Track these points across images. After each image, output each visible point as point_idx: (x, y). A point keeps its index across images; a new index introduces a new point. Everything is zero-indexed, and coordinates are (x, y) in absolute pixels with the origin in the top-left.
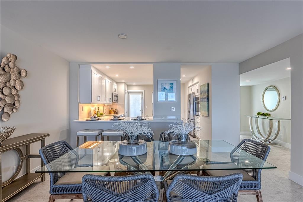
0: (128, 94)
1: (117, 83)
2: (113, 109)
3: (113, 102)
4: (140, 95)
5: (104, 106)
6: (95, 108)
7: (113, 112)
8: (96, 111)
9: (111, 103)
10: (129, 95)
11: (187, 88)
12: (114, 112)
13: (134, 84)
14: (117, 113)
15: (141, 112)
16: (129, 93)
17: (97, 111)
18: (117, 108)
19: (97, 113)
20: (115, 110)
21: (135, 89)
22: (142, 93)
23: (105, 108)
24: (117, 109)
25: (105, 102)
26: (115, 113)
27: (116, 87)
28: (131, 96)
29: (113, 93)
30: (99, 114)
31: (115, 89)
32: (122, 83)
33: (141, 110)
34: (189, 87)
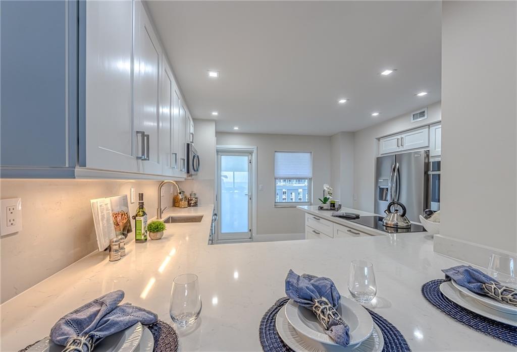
0: (217, 154)
1: (194, 119)
3: (188, 172)
4: (245, 159)
6: (125, 198)
7: (183, 203)
8: (124, 214)
9: (185, 175)
10: (219, 156)
12: (186, 203)
13: (236, 128)
14: (196, 205)
15: (247, 198)
16: (218, 152)
17: (132, 213)
18: (195, 191)
19: (133, 222)
20: (191, 195)
21: (235, 144)
22: (251, 153)
24: (195, 194)
25: (169, 172)
26: (189, 205)
27: (192, 131)
28: (225, 160)
29: (188, 145)
30: (145, 228)
31: (191, 136)
32: (210, 120)
33: (247, 194)
34: (379, 139)
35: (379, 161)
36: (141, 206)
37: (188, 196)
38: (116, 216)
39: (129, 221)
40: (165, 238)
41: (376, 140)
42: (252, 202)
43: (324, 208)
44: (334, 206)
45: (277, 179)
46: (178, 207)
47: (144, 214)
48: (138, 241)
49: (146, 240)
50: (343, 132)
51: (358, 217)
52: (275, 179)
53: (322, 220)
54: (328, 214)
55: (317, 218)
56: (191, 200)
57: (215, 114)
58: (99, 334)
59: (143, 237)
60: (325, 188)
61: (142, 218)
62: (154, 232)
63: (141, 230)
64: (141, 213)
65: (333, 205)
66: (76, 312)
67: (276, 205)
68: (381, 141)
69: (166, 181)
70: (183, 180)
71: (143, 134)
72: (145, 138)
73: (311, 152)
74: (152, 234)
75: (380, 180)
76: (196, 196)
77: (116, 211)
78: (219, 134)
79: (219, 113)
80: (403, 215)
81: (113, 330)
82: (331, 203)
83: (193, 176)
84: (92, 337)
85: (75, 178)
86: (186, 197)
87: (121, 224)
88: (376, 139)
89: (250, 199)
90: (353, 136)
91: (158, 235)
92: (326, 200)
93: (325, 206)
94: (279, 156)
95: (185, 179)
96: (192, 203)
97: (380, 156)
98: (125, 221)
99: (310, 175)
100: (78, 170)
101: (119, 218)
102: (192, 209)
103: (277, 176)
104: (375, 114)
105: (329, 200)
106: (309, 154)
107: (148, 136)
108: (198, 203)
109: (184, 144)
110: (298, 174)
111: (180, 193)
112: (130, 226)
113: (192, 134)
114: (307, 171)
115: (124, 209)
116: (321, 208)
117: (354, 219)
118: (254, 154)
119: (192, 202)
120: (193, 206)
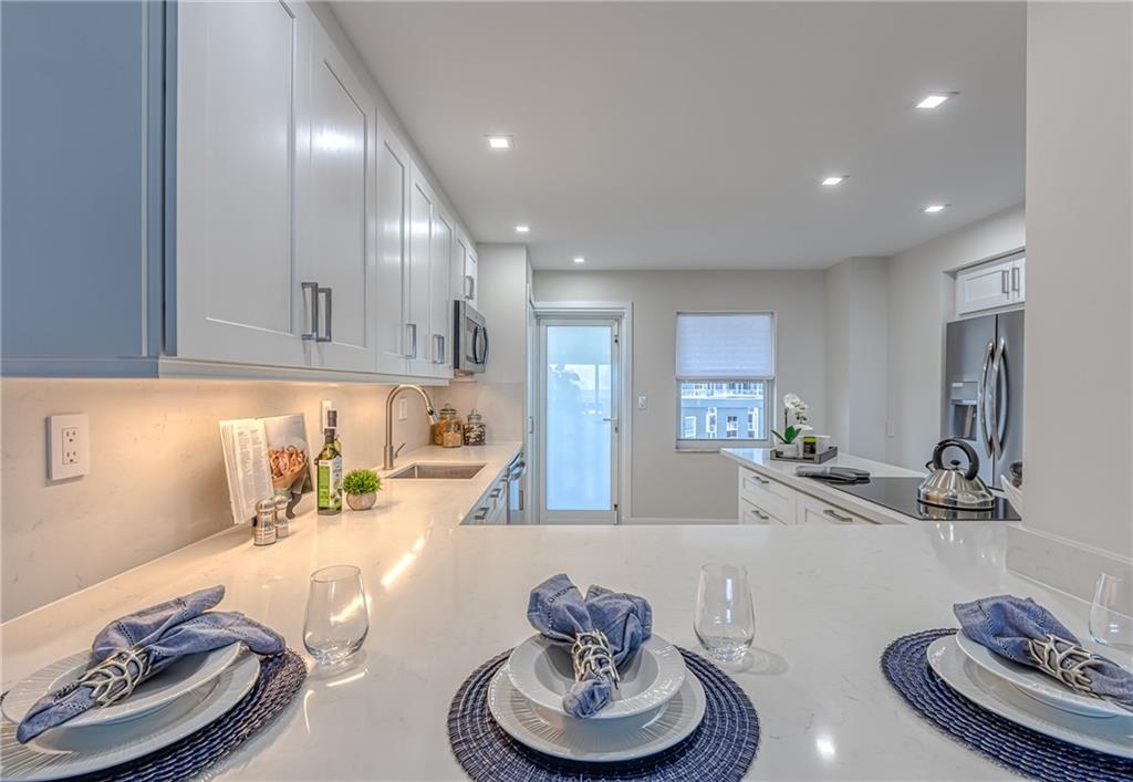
0: (538, 324)
1: (481, 246)
2: (453, 411)
3: (456, 365)
4: (604, 334)
5: (394, 393)
6: (300, 421)
7: (452, 436)
8: (297, 454)
9: (445, 372)
10: (543, 328)
11: (944, 280)
12: (459, 436)
13: (579, 260)
14: (480, 441)
16: (539, 317)
18: (479, 410)
20: (469, 419)
21: (578, 297)
22: (617, 318)
23: (401, 410)
24: (479, 417)
25: (401, 367)
26: (466, 441)
27: (471, 269)
28: (556, 336)
29: (457, 304)
30: (336, 483)
31: (468, 282)
32: (514, 245)
33: (609, 417)
34: (954, 274)
35: (956, 334)
36: (331, 437)
37: (465, 421)
38: (276, 456)
39: (306, 469)
40: (379, 508)
41: (943, 276)
42: (619, 438)
43: (785, 454)
44: (813, 451)
45: (684, 381)
46: (441, 444)
47: (336, 453)
48: (322, 509)
49: (339, 509)
50: (854, 258)
51: (863, 479)
52: (679, 381)
53: (773, 486)
54: (788, 470)
55: (764, 478)
56: (470, 430)
57: (522, 229)
58: (158, 649)
59: (331, 504)
60: (788, 405)
61: (330, 463)
62: (355, 494)
63: (328, 487)
64: (328, 453)
65: (810, 448)
66: (140, 614)
67: (679, 445)
68: (961, 277)
69: (402, 386)
70: (446, 383)
71: (316, 289)
72: (322, 296)
73: (772, 313)
74: (351, 496)
75: (954, 385)
76: (482, 421)
77: (277, 446)
78: (540, 275)
79: (531, 228)
80: (971, 476)
81: (184, 648)
82: (806, 443)
83: (476, 375)
84: (148, 653)
85: (158, 377)
86: (458, 424)
87: (288, 473)
88: (946, 272)
89: (616, 429)
90: (884, 266)
91: (365, 500)
92: (790, 434)
93: (788, 450)
94: (687, 322)
95: (450, 383)
96: (473, 437)
97: (957, 319)
98: (297, 469)
99: (770, 372)
100: (164, 361)
101: (284, 461)
102: (471, 449)
103: (681, 373)
104: (934, 209)
105: (800, 436)
106: (766, 319)
107: (328, 292)
108: (486, 438)
109: (447, 303)
110: (738, 368)
111: (431, 413)
112: (309, 478)
113: (470, 278)
114: (761, 362)
115: (297, 443)
116: (778, 455)
117: (852, 482)
118: (624, 322)
119: (472, 435)
120: (474, 444)
